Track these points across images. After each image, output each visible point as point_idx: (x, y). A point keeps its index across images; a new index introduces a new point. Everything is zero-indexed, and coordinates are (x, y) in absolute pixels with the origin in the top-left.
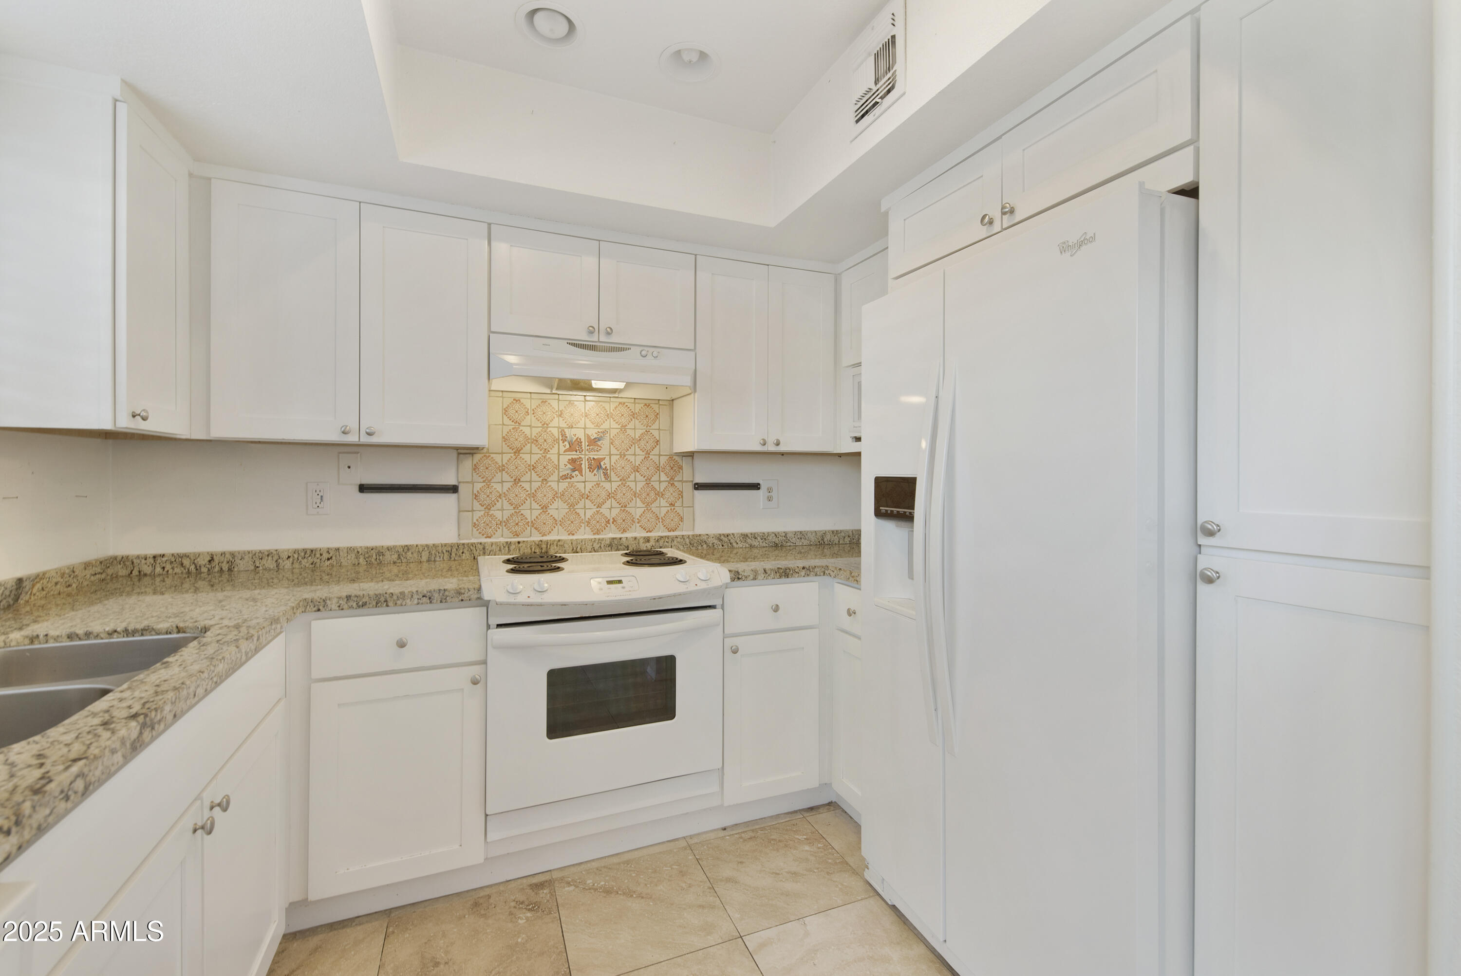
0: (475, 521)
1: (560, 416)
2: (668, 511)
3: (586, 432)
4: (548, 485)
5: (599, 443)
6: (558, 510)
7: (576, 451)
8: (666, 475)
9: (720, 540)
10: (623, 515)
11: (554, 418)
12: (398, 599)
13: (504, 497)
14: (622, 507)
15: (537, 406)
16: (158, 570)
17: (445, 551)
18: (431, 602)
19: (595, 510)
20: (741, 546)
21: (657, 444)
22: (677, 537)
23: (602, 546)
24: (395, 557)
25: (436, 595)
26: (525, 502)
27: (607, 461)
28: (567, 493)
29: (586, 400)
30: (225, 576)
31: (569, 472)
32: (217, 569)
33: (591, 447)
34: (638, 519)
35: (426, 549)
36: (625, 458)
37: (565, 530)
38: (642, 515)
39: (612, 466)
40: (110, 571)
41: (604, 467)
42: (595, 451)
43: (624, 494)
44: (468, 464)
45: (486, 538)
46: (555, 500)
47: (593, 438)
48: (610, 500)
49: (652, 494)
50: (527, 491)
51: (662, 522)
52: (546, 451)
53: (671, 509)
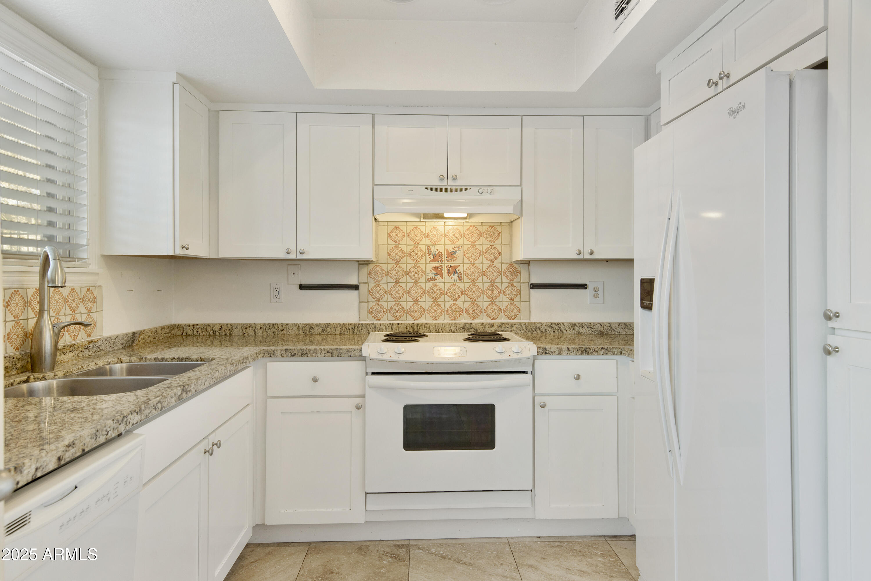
0: (369, 309)
1: (427, 237)
2: (509, 304)
3: (446, 248)
4: (418, 285)
5: (455, 255)
6: (426, 302)
7: (438, 261)
8: (507, 278)
9: (552, 327)
10: (473, 307)
11: (423, 238)
12: (313, 353)
13: (389, 293)
14: (472, 301)
15: (411, 231)
16: (195, 333)
17: (350, 328)
18: (332, 356)
19: (452, 303)
20: (570, 333)
21: (500, 255)
22: (515, 324)
23: (457, 328)
24: (320, 330)
25: (335, 352)
26: (402, 297)
27: (461, 268)
28: (432, 290)
29: (445, 225)
30: (228, 337)
31: (433, 276)
32: (224, 334)
33: (449, 258)
34: (485, 310)
35: (339, 326)
36: (475, 265)
37: (431, 316)
38: (488, 307)
39: (465, 271)
41: (458, 272)
42: (452, 261)
43: (474, 292)
44: (365, 270)
45: (377, 320)
46: (423, 295)
47: (450, 251)
48: (463, 296)
49: (496, 292)
50: (404, 289)
51: (504, 312)
52: (417, 261)
53: (511, 303)
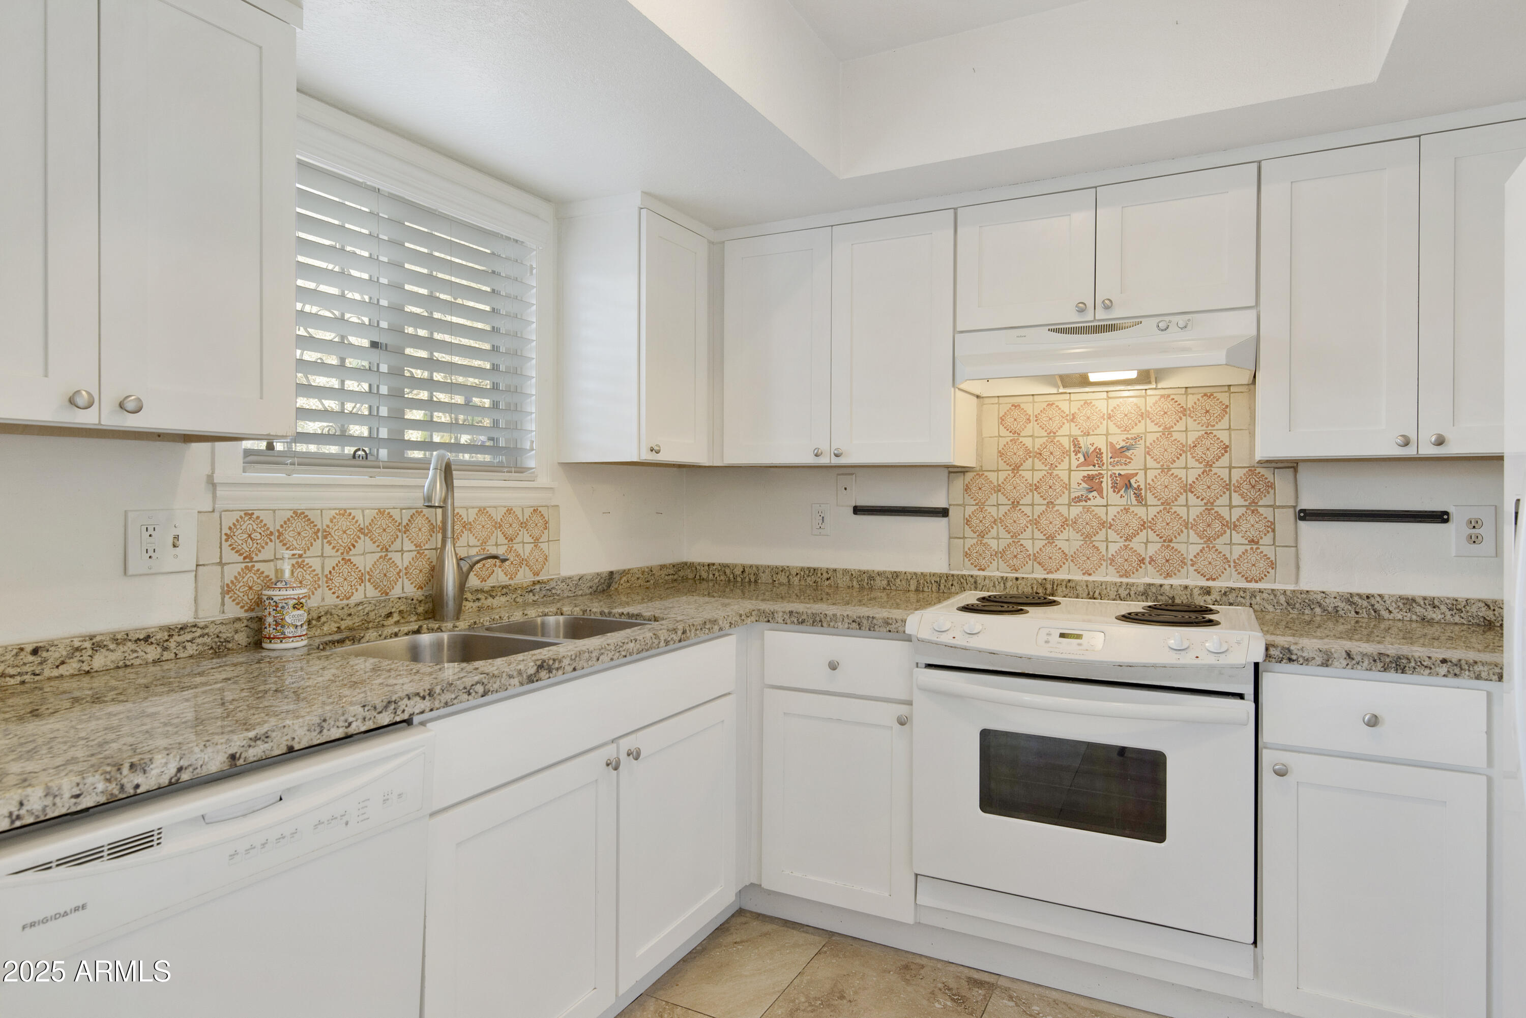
0: (966, 549)
1: (1072, 420)
2: (1246, 551)
3: (1109, 440)
4: (1055, 509)
5: (1128, 454)
6: (1070, 541)
7: (1094, 466)
8: (1242, 498)
9: (1352, 603)
10: (1167, 553)
11: (1064, 423)
12: (831, 621)
13: (1001, 523)
14: (1164, 541)
15: (1041, 411)
16: (711, 576)
17: (933, 582)
18: (860, 628)
19: (1122, 544)
20: (1400, 617)
21: (1226, 452)
22: (1261, 591)
23: (1132, 593)
24: (885, 582)
25: (865, 622)
26: (1025, 531)
27: (1140, 477)
28: (1081, 520)
29: (1109, 398)
30: (753, 584)
31: (1084, 493)
32: (747, 580)
33: (1116, 459)
34: (1191, 560)
35: (914, 577)
36: (1170, 473)
37: (1079, 568)
38: (1198, 554)
39: (1149, 484)
40: (681, 573)
41: (1135, 486)
42: (1121, 465)
43: (1168, 524)
44: (959, 483)
45: (979, 570)
46: (1064, 529)
47: (1118, 447)
48: (1145, 531)
49: (1217, 526)
50: (1029, 517)
51: (1235, 567)
52: (1053, 467)
53: (1252, 548)
